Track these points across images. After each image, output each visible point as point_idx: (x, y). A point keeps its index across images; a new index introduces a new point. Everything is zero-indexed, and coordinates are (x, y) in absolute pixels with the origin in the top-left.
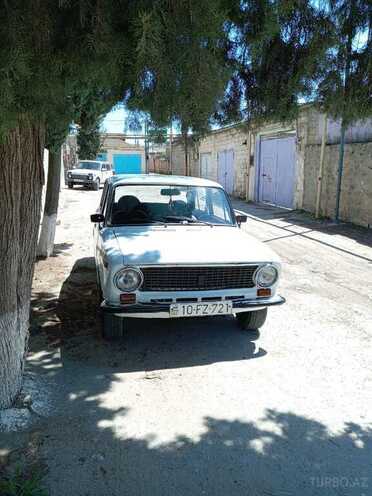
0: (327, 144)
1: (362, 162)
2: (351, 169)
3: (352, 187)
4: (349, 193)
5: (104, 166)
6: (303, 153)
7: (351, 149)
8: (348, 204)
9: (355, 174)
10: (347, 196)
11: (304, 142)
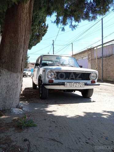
0: (98, 59)
1: (109, 62)
2: (106, 65)
3: (107, 70)
4: (106, 72)
5: (29, 70)
6: (90, 62)
7: (105, 59)
8: (106, 75)
9: (107, 66)
10: (105, 72)
11: (90, 59)
